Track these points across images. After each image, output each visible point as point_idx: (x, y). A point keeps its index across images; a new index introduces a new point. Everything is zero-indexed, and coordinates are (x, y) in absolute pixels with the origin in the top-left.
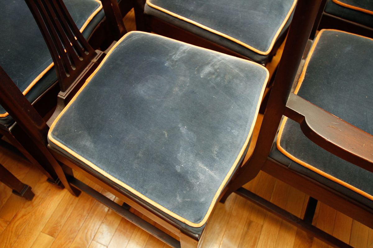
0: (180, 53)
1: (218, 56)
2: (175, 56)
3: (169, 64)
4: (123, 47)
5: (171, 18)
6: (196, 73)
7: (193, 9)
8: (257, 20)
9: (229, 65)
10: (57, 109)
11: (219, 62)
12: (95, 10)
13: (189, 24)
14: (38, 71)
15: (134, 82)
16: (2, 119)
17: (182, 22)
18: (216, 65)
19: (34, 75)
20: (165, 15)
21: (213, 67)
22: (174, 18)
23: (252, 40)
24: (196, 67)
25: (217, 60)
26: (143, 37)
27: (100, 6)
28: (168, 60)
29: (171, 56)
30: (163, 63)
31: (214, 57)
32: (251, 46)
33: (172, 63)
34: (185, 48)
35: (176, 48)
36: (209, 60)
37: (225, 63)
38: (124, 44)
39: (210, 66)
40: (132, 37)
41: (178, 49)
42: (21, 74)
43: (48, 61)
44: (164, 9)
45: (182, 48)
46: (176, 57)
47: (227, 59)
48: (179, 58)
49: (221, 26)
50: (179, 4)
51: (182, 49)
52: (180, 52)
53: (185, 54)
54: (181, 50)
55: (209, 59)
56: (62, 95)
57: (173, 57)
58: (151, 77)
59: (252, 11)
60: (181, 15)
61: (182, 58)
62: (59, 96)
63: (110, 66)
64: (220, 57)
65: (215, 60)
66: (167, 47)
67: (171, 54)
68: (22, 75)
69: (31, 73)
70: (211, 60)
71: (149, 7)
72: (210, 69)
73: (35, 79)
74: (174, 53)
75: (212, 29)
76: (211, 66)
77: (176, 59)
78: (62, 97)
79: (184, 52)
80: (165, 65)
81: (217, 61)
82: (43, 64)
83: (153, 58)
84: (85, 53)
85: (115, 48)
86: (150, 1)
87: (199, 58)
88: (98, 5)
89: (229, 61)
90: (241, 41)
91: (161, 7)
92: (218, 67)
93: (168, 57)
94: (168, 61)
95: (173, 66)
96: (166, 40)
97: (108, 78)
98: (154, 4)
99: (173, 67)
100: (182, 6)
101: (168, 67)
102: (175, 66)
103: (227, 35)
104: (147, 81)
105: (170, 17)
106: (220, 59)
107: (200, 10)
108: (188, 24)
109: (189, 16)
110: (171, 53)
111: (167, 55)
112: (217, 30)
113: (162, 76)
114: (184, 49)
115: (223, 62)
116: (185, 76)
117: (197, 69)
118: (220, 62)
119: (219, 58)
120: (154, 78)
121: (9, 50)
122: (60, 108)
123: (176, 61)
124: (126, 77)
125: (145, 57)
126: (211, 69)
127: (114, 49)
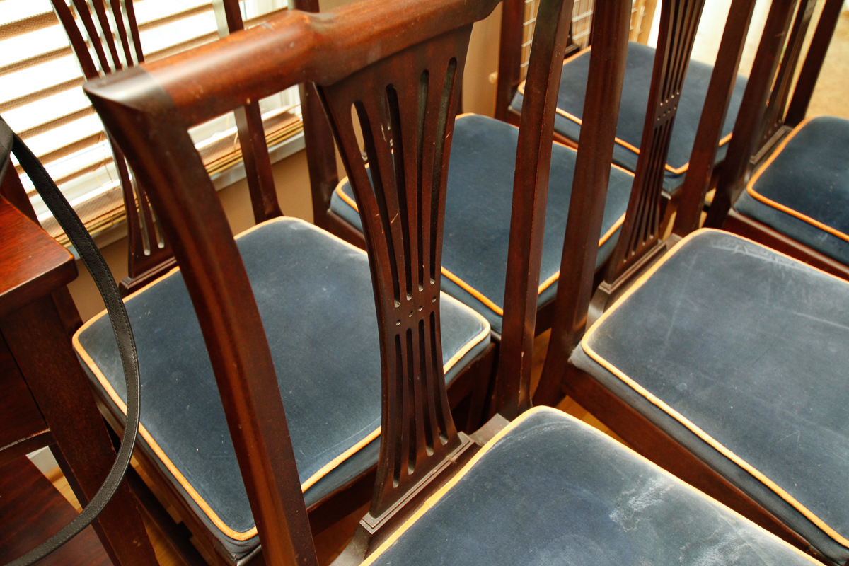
0: (647, 495)
1: (738, 524)
2: (636, 501)
3: (619, 516)
4: (520, 442)
5: (630, 393)
6: (681, 558)
7: (686, 388)
8: (841, 458)
9: (765, 561)
10: (347, 548)
11: (740, 544)
12: (472, 339)
13: (670, 419)
14: (333, 452)
15: (533, 541)
16: (235, 542)
17: (655, 409)
18: (732, 551)
19: (324, 458)
20: (618, 382)
21: (725, 555)
22: (636, 395)
23: (823, 504)
24: (684, 544)
25: (734, 537)
26: (567, 429)
27: (483, 329)
28: (617, 505)
29: (626, 498)
30: (606, 511)
31: (728, 528)
32: (819, 516)
33: (628, 515)
34: (661, 485)
35: (639, 478)
36: (717, 534)
37: (754, 553)
38: (523, 435)
39: (716, 550)
40: (543, 423)
41: (644, 482)
42: (301, 451)
43: (359, 432)
44: (619, 369)
45: (654, 481)
46: (639, 503)
47: (759, 540)
48: (644, 506)
49: (749, 446)
50: (655, 369)
51: (652, 486)
52: (647, 493)
53: (660, 501)
54: (651, 489)
55: (717, 531)
56: (370, 523)
57: (630, 502)
58: (575, 539)
59: (828, 430)
60: (654, 395)
61: (651, 508)
62: (362, 522)
63: (485, 484)
64: (742, 530)
65: (730, 536)
66: (619, 471)
67: (627, 493)
68: (301, 454)
69: (319, 454)
70: (721, 535)
71: (584, 355)
72: (717, 559)
73: (323, 466)
74: (634, 490)
75: (724, 445)
76: (719, 550)
77: (637, 508)
78: (369, 529)
79: (657, 495)
80: (611, 516)
81: (735, 541)
82: (347, 437)
83: (584, 490)
84: (441, 438)
85: (500, 438)
86: (589, 344)
87: (691, 519)
88: (481, 329)
89: (766, 548)
90: (794, 497)
91: (613, 364)
92: (736, 558)
93: (619, 499)
94: (619, 509)
95: (628, 524)
96: (616, 452)
97: (477, 513)
98: (598, 353)
99: (628, 528)
100: (661, 375)
101: (616, 525)
102: (634, 527)
103: (761, 471)
104: (564, 548)
105: (628, 389)
106: (743, 537)
107: (703, 395)
108: (667, 417)
109: (674, 402)
110: (627, 489)
111: (618, 492)
112: (737, 453)
113: (599, 544)
114: (657, 486)
115: (749, 547)
116: (653, 560)
117: (683, 548)
118: (743, 545)
119: (740, 532)
120: (580, 544)
121: (291, 392)
122: (355, 549)
123: (637, 514)
124: (517, 523)
125: (567, 483)
126: (720, 558)
127: (497, 440)
